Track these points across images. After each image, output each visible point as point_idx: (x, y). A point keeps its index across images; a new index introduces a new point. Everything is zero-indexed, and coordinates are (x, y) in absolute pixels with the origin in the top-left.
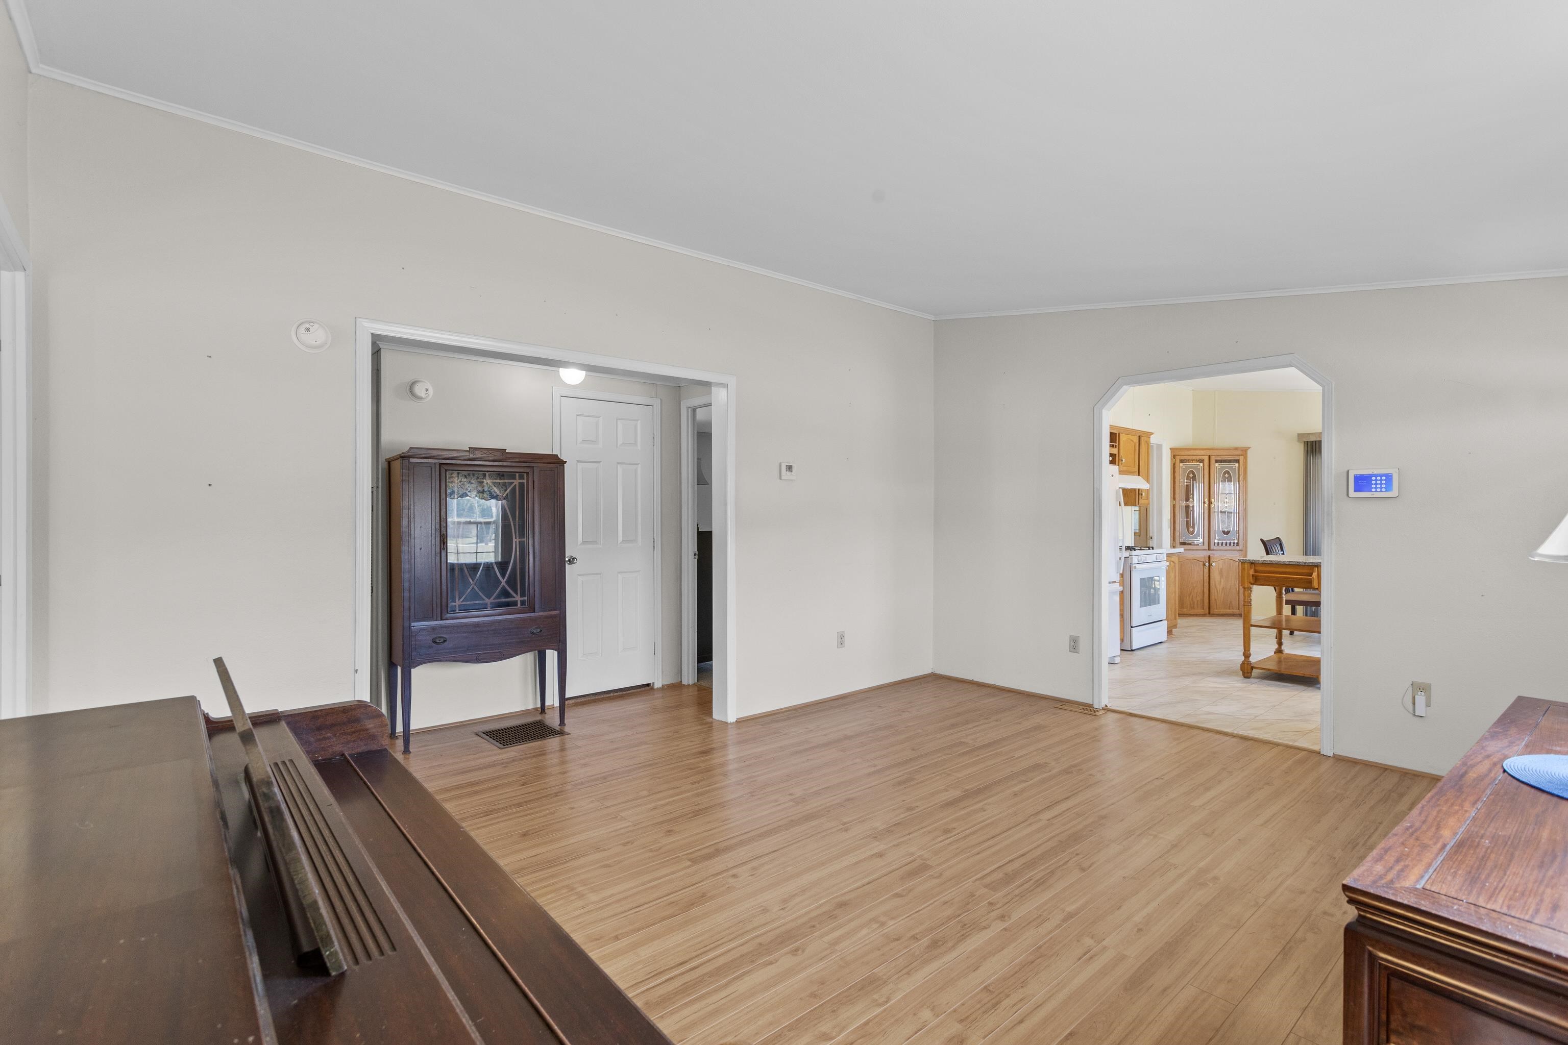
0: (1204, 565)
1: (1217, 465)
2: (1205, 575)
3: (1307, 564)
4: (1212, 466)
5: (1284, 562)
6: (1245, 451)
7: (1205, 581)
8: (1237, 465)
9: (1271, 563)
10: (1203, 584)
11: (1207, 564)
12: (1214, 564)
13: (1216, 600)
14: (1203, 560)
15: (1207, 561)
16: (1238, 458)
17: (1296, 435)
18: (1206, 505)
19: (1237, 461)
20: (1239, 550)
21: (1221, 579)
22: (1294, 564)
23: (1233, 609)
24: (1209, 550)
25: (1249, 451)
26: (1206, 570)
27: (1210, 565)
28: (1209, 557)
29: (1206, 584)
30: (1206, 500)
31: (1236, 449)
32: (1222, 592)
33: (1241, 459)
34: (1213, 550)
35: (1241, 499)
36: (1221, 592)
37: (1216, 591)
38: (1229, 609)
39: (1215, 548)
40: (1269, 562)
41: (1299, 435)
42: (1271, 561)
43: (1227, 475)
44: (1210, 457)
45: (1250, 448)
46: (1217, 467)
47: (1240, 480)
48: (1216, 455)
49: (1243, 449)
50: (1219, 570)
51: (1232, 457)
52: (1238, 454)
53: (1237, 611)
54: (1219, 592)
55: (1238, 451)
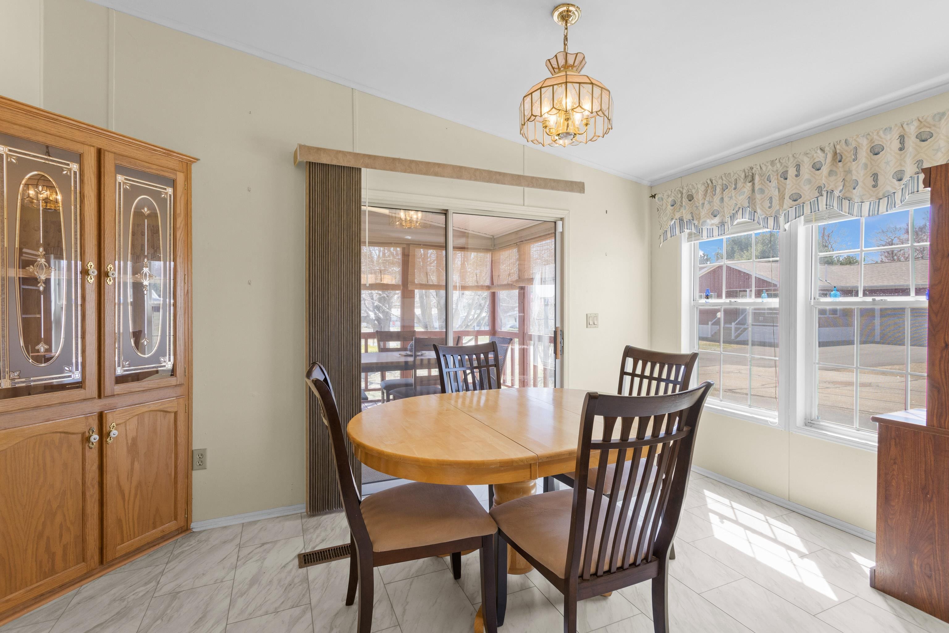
0: (86, 440)
1: (120, 178)
2: (88, 467)
4: (107, 180)
6: (187, 164)
7: (88, 483)
8: (170, 190)
10: (84, 494)
11: (95, 438)
12: (114, 433)
13: (119, 521)
14: (81, 428)
15: (95, 428)
16: (173, 176)
17: (295, 147)
18: (91, 280)
19: (173, 183)
20: (176, 386)
21: (132, 464)
23: (162, 524)
24: (100, 396)
25: (195, 167)
26: (92, 455)
27: (103, 434)
28: (101, 416)
29: (93, 492)
30: (92, 266)
31: (168, 153)
32: (136, 495)
33: (180, 178)
34: (113, 396)
35: (179, 269)
36: (132, 499)
37: (120, 497)
38: (155, 527)
39: (117, 390)
44: (99, 152)
45: (198, 160)
46: (120, 183)
47: (178, 226)
48: (113, 150)
49: (182, 159)
50: (127, 443)
51: (155, 167)
52: (172, 163)
53: (171, 526)
54: (127, 498)
55: (171, 155)
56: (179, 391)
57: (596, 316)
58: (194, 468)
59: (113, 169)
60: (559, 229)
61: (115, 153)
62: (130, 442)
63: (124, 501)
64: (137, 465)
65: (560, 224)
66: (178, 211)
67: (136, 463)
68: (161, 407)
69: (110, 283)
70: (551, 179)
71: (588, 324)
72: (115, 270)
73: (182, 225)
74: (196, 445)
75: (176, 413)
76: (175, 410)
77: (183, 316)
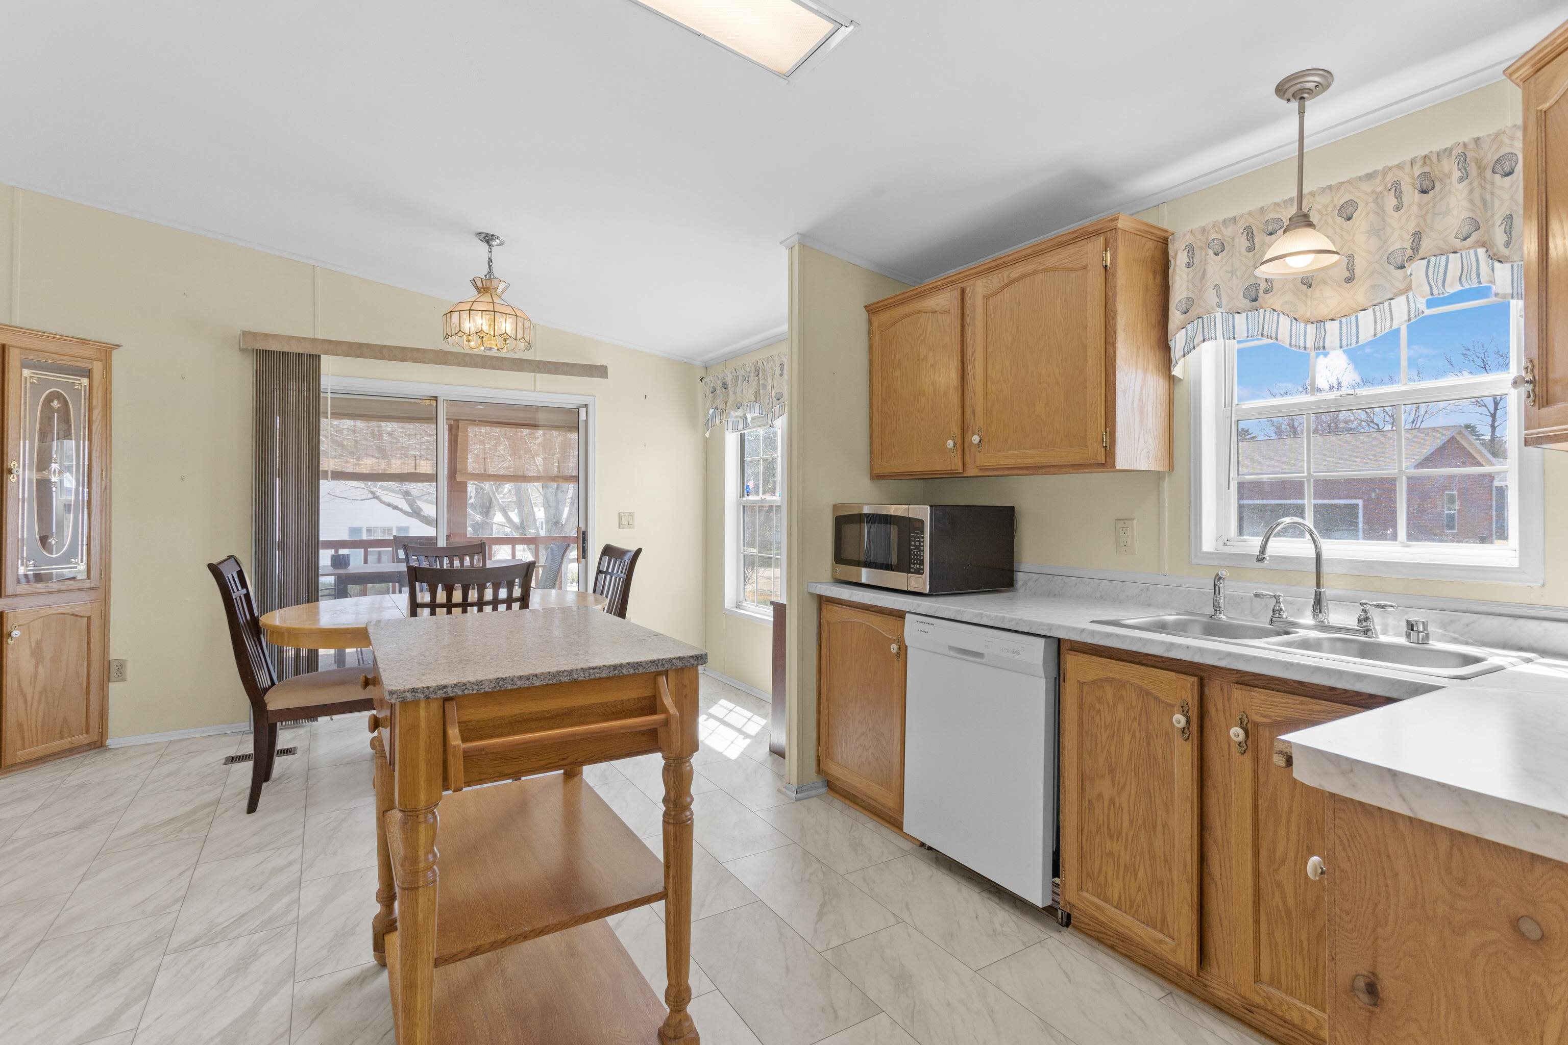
1: (26, 372)
3: (641, 670)
4: (11, 375)
5: (570, 672)
6: (106, 351)
8: (85, 381)
9: (527, 684)
12: (15, 634)
13: (20, 725)
16: (89, 366)
17: (235, 334)
19: (88, 374)
20: (89, 589)
21: (36, 667)
22: (604, 675)
23: (71, 735)
24: (1, 595)
25: (116, 355)
27: (4, 634)
28: (2, 615)
31: (83, 342)
32: (40, 701)
33: (97, 367)
34: (15, 596)
35: (94, 464)
36: (35, 704)
37: (21, 701)
38: (63, 738)
39: (20, 589)
40: (519, 683)
41: (245, 333)
42: (528, 678)
43: (56, 404)
44: (3, 348)
45: (119, 346)
46: (26, 378)
47: (94, 418)
48: (20, 345)
49: (100, 346)
50: (31, 646)
51: (66, 358)
52: (87, 352)
53: (83, 739)
54: (29, 704)
55: (86, 344)
56: (94, 594)
57: (631, 515)
58: (112, 678)
59: (18, 364)
60: (583, 417)
61: (20, 348)
62: (33, 644)
63: (26, 706)
64: (41, 670)
65: (583, 411)
66: (94, 402)
67: (40, 667)
68: (71, 611)
69: (14, 480)
70: (563, 364)
71: (620, 524)
72: (19, 467)
73: (99, 418)
74: (115, 654)
75: (89, 618)
76: (88, 614)
77: (99, 514)
